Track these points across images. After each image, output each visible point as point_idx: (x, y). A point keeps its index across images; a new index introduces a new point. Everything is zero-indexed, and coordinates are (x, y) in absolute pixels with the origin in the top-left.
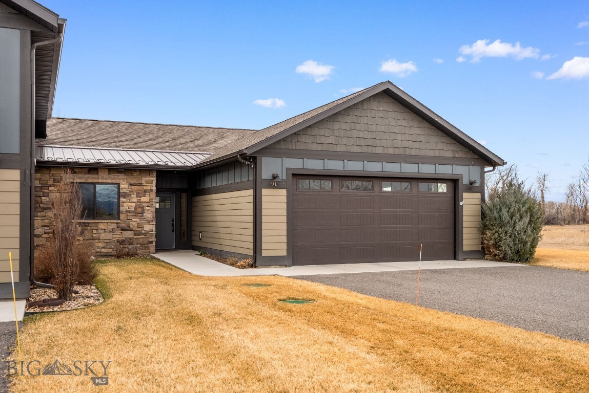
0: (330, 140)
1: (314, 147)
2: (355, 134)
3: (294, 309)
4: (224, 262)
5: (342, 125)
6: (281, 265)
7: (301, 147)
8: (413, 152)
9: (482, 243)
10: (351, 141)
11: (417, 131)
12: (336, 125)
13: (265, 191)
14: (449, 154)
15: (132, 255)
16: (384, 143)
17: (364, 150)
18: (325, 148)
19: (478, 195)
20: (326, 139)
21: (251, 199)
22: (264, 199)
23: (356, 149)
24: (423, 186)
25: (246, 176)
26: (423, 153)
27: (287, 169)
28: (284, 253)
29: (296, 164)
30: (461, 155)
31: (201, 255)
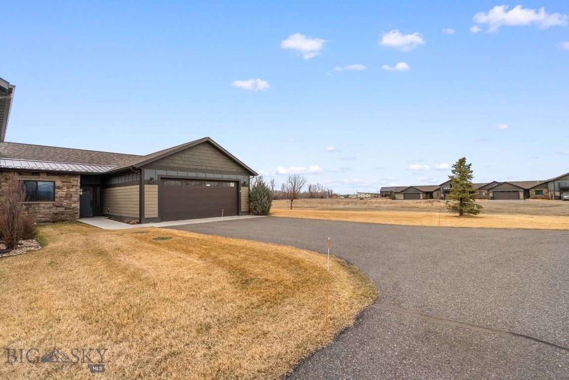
0: (181, 162)
1: (172, 165)
2: (192, 160)
3: (161, 243)
4: (122, 222)
5: (187, 155)
6: (155, 222)
7: (165, 164)
8: (220, 169)
9: (249, 208)
10: (191, 163)
11: (222, 160)
12: (184, 156)
13: (146, 186)
14: (235, 170)
15: (63, 221)
16: (207, 164)
17: (197, 167)
18: (178, 166)
19: (247, 188)
20: (178, 161)
21: (138, 190)
22: (145, 190)
23: (192, 167)
24: (224, 184)
25: (135, 178)
26: (224, 169)
27: (158, 175)
28: (157, 216)
29: (163, 173)
30: (240, 171)
31: (109, 219)
